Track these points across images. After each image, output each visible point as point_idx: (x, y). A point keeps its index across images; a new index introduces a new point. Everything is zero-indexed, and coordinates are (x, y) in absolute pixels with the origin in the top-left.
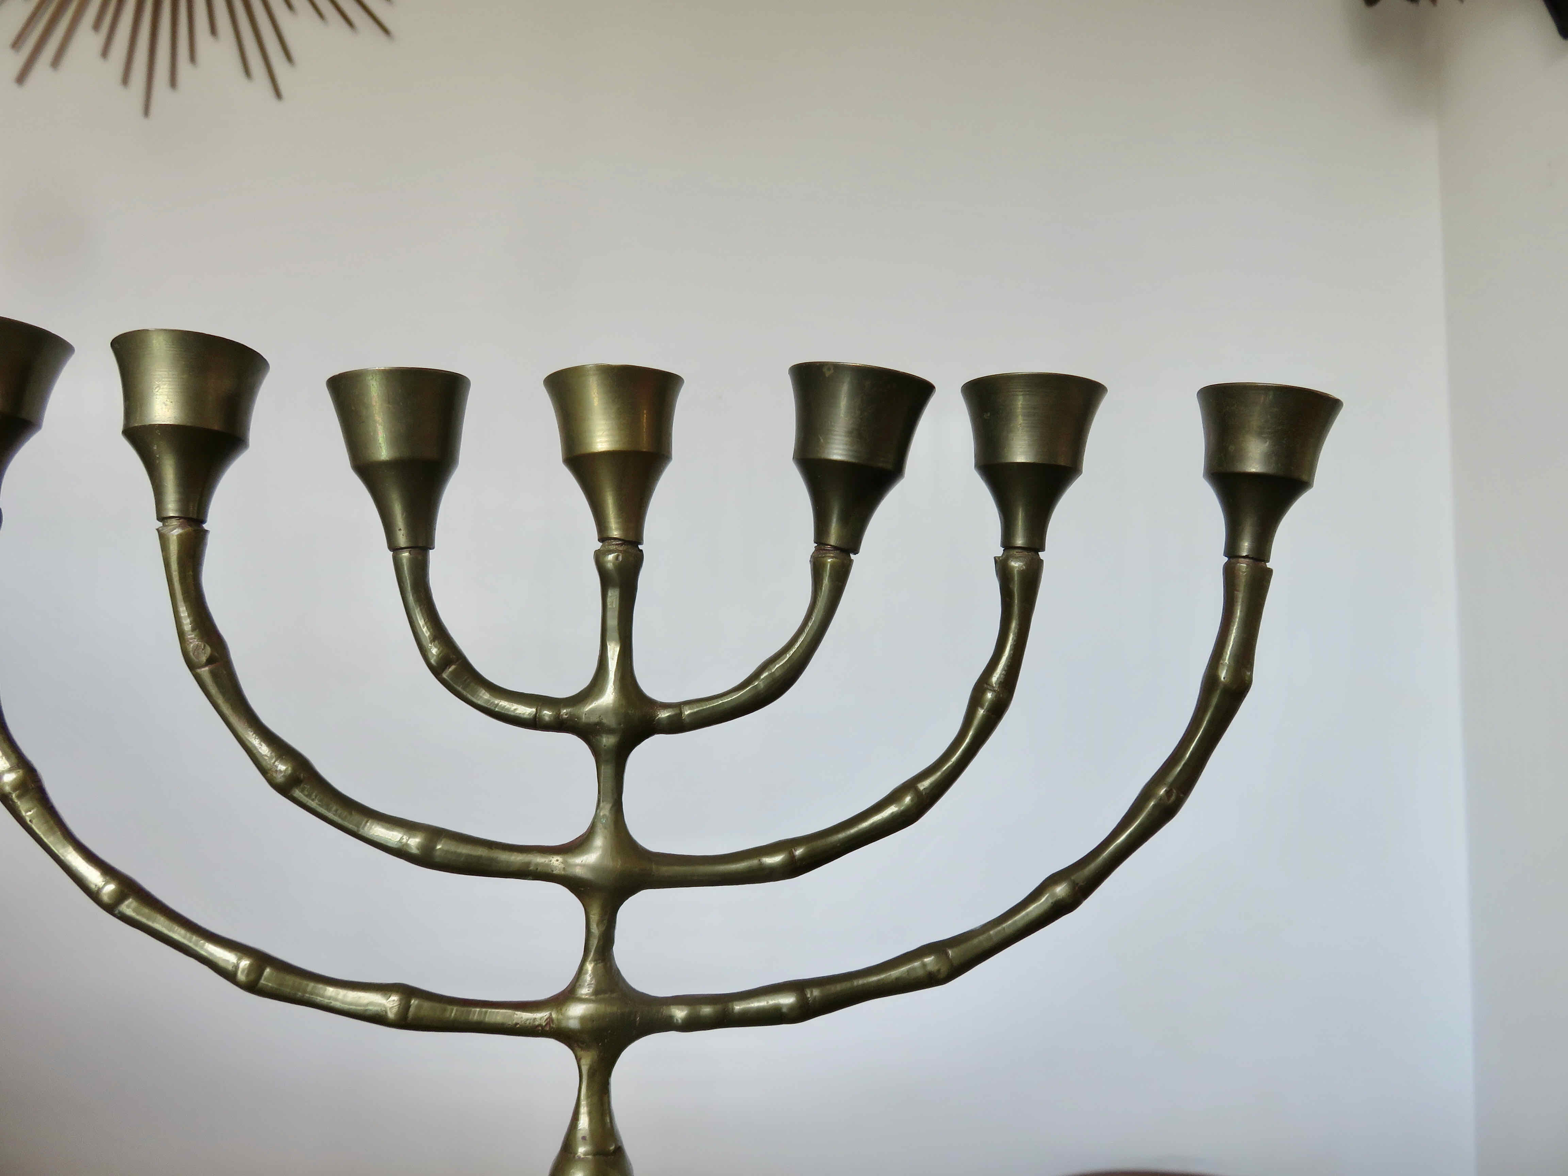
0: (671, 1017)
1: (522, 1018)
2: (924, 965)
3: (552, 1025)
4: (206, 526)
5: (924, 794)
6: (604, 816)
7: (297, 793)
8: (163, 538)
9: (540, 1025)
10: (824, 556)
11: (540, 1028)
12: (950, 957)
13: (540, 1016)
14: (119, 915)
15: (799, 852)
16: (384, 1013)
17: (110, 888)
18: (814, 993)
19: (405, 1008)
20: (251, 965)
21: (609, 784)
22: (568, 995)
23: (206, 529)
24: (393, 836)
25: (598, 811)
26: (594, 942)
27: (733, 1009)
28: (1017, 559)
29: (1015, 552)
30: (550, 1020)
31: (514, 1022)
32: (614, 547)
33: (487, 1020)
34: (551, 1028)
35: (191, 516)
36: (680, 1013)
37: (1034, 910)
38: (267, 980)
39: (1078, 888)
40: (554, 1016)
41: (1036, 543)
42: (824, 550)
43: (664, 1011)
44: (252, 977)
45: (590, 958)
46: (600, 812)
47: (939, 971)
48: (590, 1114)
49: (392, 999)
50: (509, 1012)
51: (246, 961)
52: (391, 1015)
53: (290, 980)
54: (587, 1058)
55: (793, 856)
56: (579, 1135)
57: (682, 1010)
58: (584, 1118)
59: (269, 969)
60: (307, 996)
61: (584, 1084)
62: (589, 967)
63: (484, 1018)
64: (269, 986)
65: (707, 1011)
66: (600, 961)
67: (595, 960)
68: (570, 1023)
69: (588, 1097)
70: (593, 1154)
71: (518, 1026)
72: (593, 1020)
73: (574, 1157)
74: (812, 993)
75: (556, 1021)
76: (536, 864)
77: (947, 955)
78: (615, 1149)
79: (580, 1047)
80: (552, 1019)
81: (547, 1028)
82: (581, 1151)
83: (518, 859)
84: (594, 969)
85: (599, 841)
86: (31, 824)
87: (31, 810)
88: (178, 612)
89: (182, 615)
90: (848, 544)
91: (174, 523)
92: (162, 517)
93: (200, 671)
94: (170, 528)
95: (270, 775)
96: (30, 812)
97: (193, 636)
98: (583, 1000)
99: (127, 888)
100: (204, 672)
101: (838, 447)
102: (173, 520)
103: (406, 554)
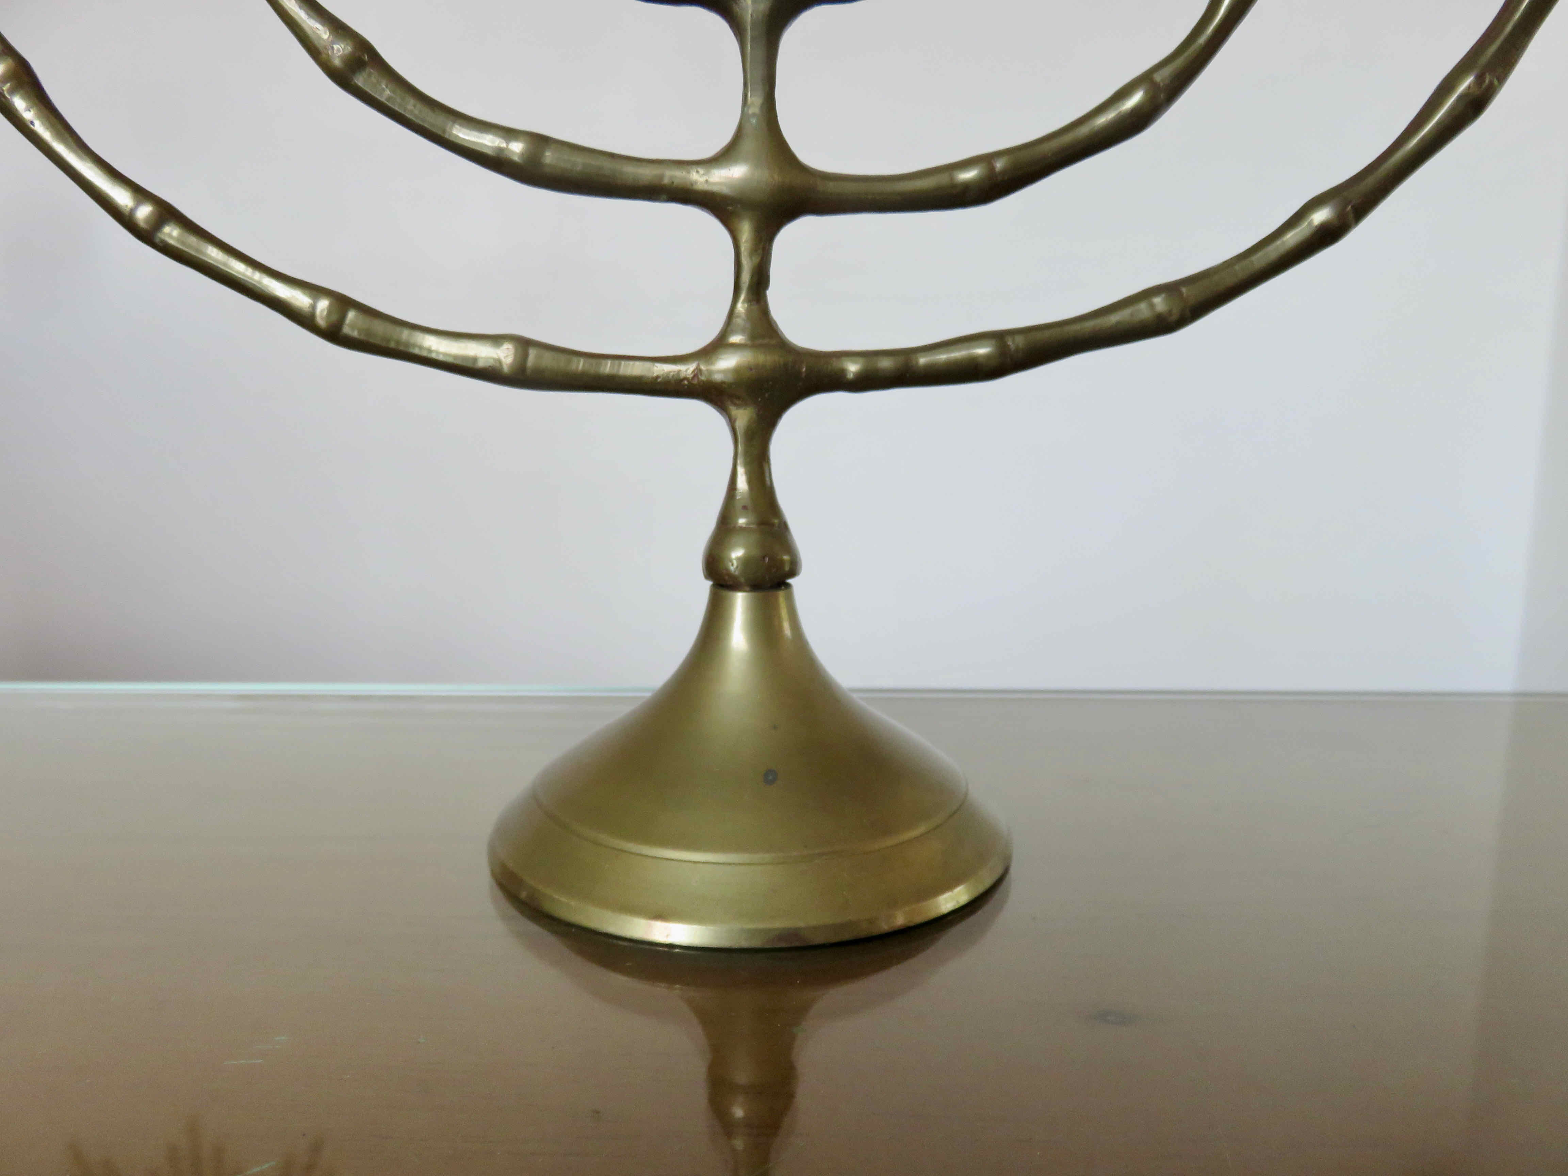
0: (843, 372)
1: (663, 370)
2: (1154, 309)
3: (700, 376)
5: (1162, 85)
6: (754, 115)
7: (360, 80)
9: (685, 379)
11: (686, 382)
12: (1185, 295)
13: (687, 370)
14: (160, 245)
15: (999, 168)
16: (498, 365)
17: (144, 212)
18: (1017, 342)
19: (521, 360)
20: (330, 305)
21: (759, 73)
22: (719, 345)
24: (488, 142)
25: (746, 109)
26: (746, 277)
27: (917, 362)
30: (697, 372)
31: (655, 375)
33: (621, 374)
34: (700, 381)
36: (853, 368)
37: (1292, 238)
38: (352, 326)
39: (1353, 207)
40: (703, 367)
43: (834, 363)
44: (334, 317)
45: (742, 299)
46: (748, 110)
47: (1170, 312)
48: (750, 482)
49: (506, 352)
50: (648, 365)
51: (323, 305)
52: (506, 369)
53: (379, 328)
54: (743, 416)
55: (992, 169)
56: (739, 505)
57: (855, 362)
58: (742, 484)
59: (351, 315)
60: (402, 348)
61: (740, 449)
62: (741, 307)
63: (618, 370)
64: (355, 334)
65: (886, 364)
66: (755, 302)
67: (748, 300)
68: (718, 378)
69: (746, 465)
70: (752, 526)
71: (659, 380)
72: (751, 369)
73: (735, 527)
74: (1013, 340)
75: (701, 374)
76: (671, 177)
77: (1181, 294)
78: (780, 524)
79: (735, 405)
80: (700, 370)
81: (695, 382)
82: (742, 521)
83: (646, 174)
84: (749, 311)
85: (748, 150)
86: (34, 128)
87: (30, 110)
95: (324, 58)
96: (31, 113)
98: (737, 347)
99: (166, 212)
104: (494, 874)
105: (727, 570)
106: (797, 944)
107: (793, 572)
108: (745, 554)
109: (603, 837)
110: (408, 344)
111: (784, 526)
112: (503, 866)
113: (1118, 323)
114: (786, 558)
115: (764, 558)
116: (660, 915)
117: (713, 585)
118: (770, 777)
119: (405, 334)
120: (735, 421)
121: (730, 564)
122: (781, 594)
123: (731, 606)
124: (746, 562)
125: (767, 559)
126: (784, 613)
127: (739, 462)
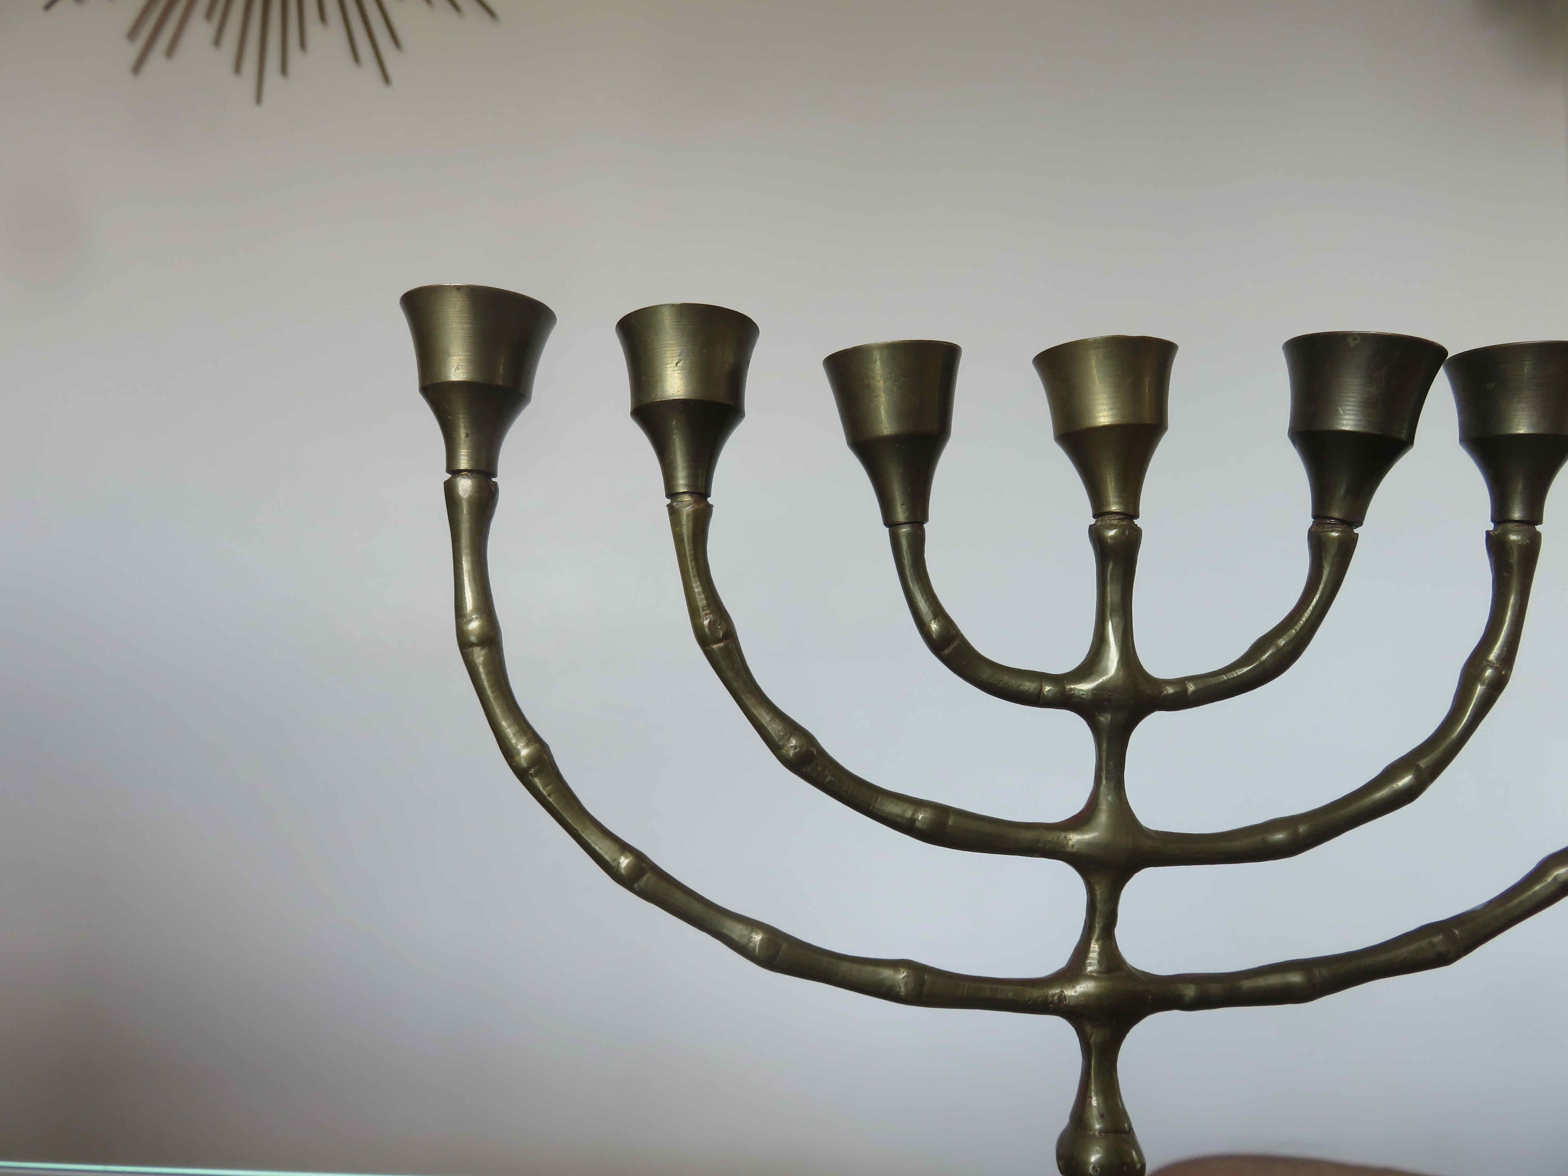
0: (1179, 996)
1: (1034, 995)
2: (1432, 945)
3: (1063, 1002)
4: (710, 500)
5: (1424, 769)
7: (809, 769)
8: (673, 511)
9: (1052, 1002)
10: (1326, 530)
11: (1052, 1006)
12: (1455, 936)
13: (1048, 992)
14: (638, 889)
15: (1302, 829)
16: (898, 989)
17: (626, 863)
18: (1320, 973)
19: (920, 983)
20: (765, 941)
21: (1112, 762)
22: (1072, 972)
23: (710, 503)
24: (903, 813)
27: (1241, 988)
28: (1516, 533)
29: (1510, 526)
30: (1057, 995)
31: (1027, 999)
32: (1115, 522)
33: (998, 997)
34: (1062, 1005)
35: (700, 491)
36: (1190, 991)
37: (1540, 889)
38: (786, 955)
40: (1062, 991)
41: (1534, 516)
42: (1329, 524)
43: (1173, 991)
44: (772, 951)
45: (1095, 936)
47: (1448, 951)
48: (1099, 1090)
49: (904, 977)
50: (1019, 989)
51: (760, 938)
52: (904, 991)
54: (1094, 1036)
55: (1296, 833)
56: (1092, 1113)
57: (1189, 989)
58: (1097, 1096)
59: (786, 947)
61: (1093, 1061)
62: (1092, 943)
63: (996, 995)
64: (785, 962)
65: (1216, 988)
66: (1104, 941)
67: (1100, 940)
68: (1073, 1000)
71: (1029, 1003)
72: (1103, 996)
75: (1059, 998)
76: (1046, 840)
77: (1453, 934)
79: (1092, 1025)
80: (1060, 994)
82: (1095, 1128)
83: (1029, 835)
84: (1098, 947)
85: (1103, 817)
86: (551, 799)
87: (549, 785)
88: (692, 588)
89: (696, 590)
90: (1355, 518)
91: (687, 498)
92: (671, 493)
93: (715, 646)
94: (685, 503)
95: (784, 751)
96: (549, 788)
97: (708, 611)
98: (1090, 977)
99: (642, 864)
100: (719, 648)
101: (1350, 417)
102: (682, 496)
103: (904, 530)
105: (1086, 1171)
108: (1100, 1158)
111: (1130, 1130)
113: (1406, 958)
115: (1115, 1164)
121: (1084, 1167)
125: (1118, 1165)
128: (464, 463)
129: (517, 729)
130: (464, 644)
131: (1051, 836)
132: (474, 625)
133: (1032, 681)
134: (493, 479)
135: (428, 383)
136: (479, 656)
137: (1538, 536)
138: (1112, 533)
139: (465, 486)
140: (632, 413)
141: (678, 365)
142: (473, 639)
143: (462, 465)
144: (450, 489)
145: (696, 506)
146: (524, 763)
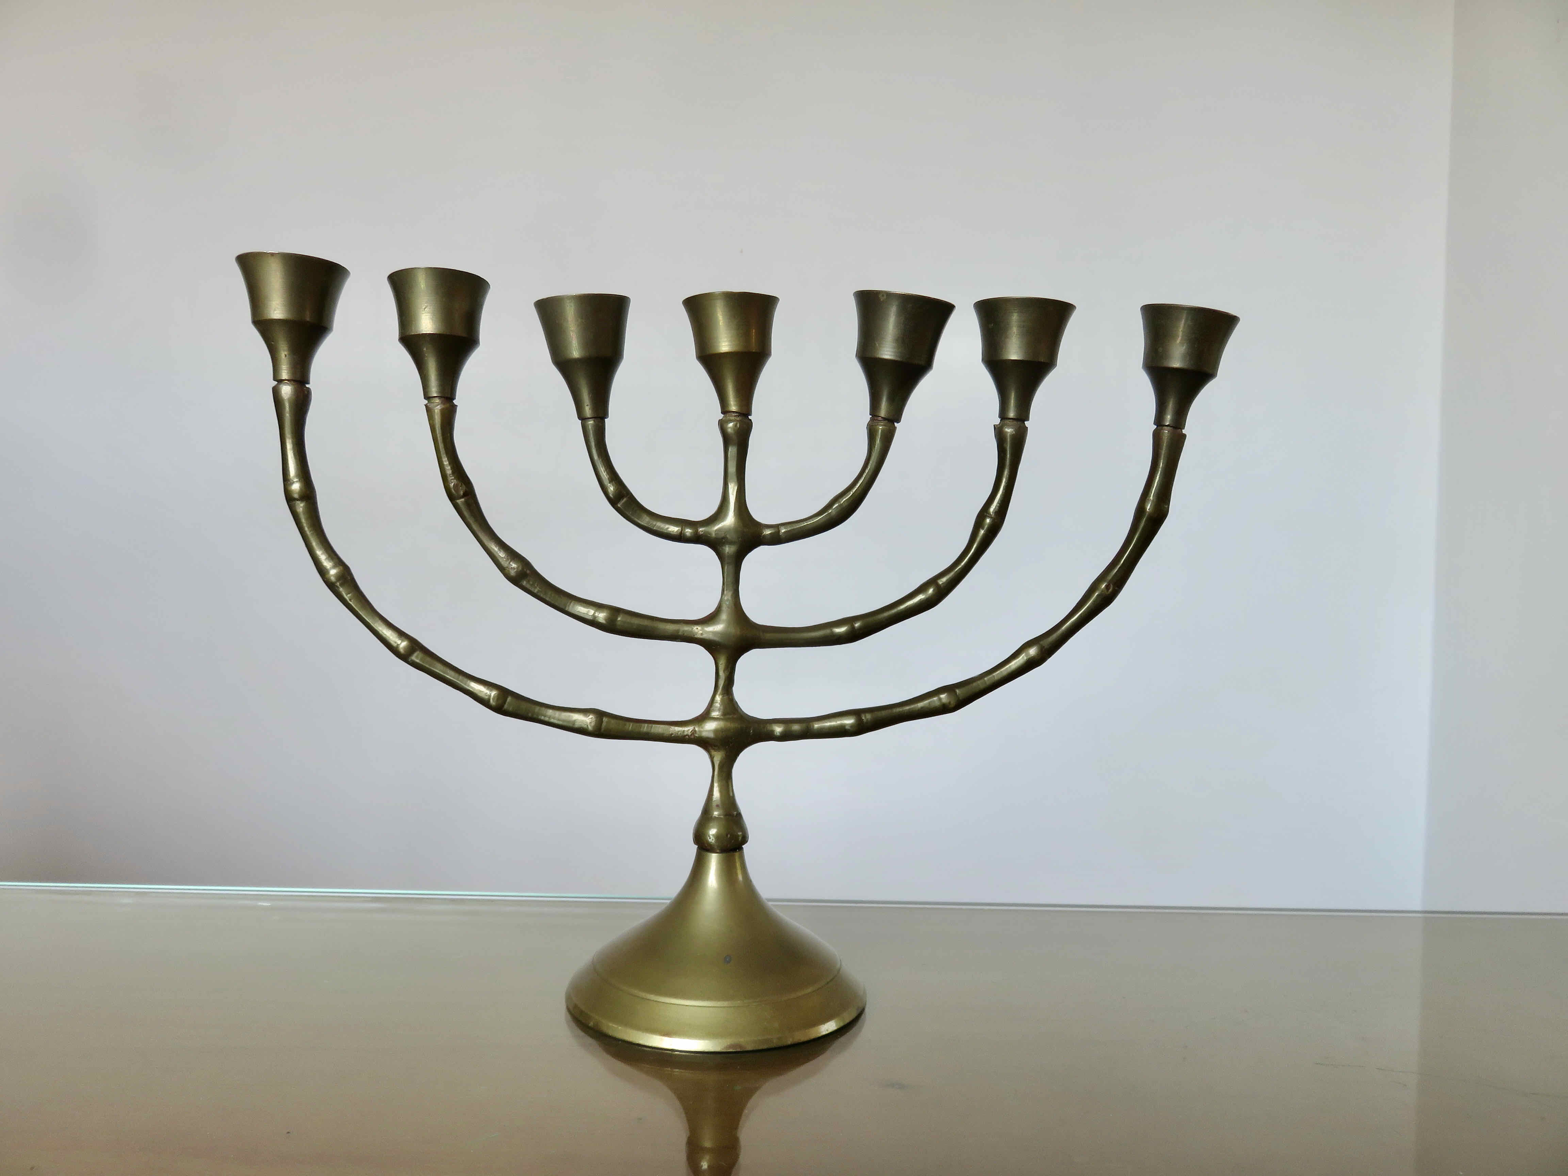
0: (773, 731)
1: (675, 730)
2: (940, 700)
5: (942, 586)
6: (727, 599)
7: (524, 583)
8: (429, 410)
9: (687, 735)
10: (876, 424)
11: (687, 737)
12: (958, 694)
13: (688, 730)
14: (410, 662)
15: (857, 624)
16: (585, 727)
17: (403, 645)
18: (868, 717)
19: (599, 723)
20: (497, 693)
21: (730, 579)
22: (705, 716)
23: (456, 404)
24: (588, 613)
25: (723, 597)
26: (721, 683)
27: (813, 727)
28: (1009, 426)
29: (1007, 422)
30: (694, 732)
31: (670, 733)
32: (733, 418)
33: (652, 731)
34: (695, 737)
35: (446, 396)
36: (778, 729)
37: (1015, 664)
38: (510, 705)
39: (1045, 649)
40: (697, 729)
41: (1023, 415)
42: (877, 420)
43: (769, 726)
44: (500, 702)
45: (719, 693)
46: (725, 595)
47: (950, 703)
48: (721, 792)
49: (590, 720)
50: (667, 727)
51: (494, 693)
52: (590, 728)
53: (524, 706)
54: (718, 757)
55: (853, 627)
56: (714, 804)
57: (779, 727)
58: (716, 794)
59: (509, 699)
60: (535, 716)
61: (716, 773)
62: (718, 698)
63: (650, 730)
64: (511, 709)
65: (796, 727)
66: (726, 695)
67: (723, 694)
68: (704, 734)
69: (719, 781)
70: (722, 817)
71: (673, 735)
72: (723, 732)
73: (712, 817)
74: (865, 717)
75: (696, 733)
76: (683, 631)
77: (956, 693)
78: (737, 814)
79: (714, 749)
80: (695, 731)
81: (693, 737)
82: (716, 813)
83: (671, 628)
84: (722, 700)
85: (724, 616)
86: (351, 603)
87: (349, 594)
88: (442, 462)
89: (445, 463)
90: (895, 416)
91: (437, 401)
92: (427, 397)
93: (458, 501)
94: (435, 404)
95: (506, 571)
96: (349, 595)
97: (453, 478)
98: (715, 719)
99: (415, 645)
100: (461, 501)
101: (888, 349)
102: (434, 399)
103: (591, 422)
104: (568, 1009)
105: (707, 841)
106: (739, 1050)
107: (745, 840)
108: (717, 832)
109: (636, 992)
110: (538, 714)
111: (739, 815)
112: (576, 1006)
113: (922, 708)
114: (740, 833)
115: (727, 836)
116: (667, 1034)
117: (698, 847)
118: (727, 960)
119: (537, 709)
120: (713, 758)
121: (709, 838)
122: (737, 854)
123: (709, 861)
124: (718, 837)
125: (729, 836)
126: (738, 865)
127: (715, 779)
128: (285, 375)
129: (328, 556)
130: (290, 499)
131: (686, 628)
132: (296, 487)
133: (677, 526)
134: (307, 386)
135: (256, 319)
136: (300, 507)
137: (1025, 429)
138: (731, 425)
139: (287, 391)
140: (399, 340)
141: (425, 310)
142: (296, 496)
143: (284, 376)
144: (276, 392)
145: (443, 406)
146: (333, 579)
